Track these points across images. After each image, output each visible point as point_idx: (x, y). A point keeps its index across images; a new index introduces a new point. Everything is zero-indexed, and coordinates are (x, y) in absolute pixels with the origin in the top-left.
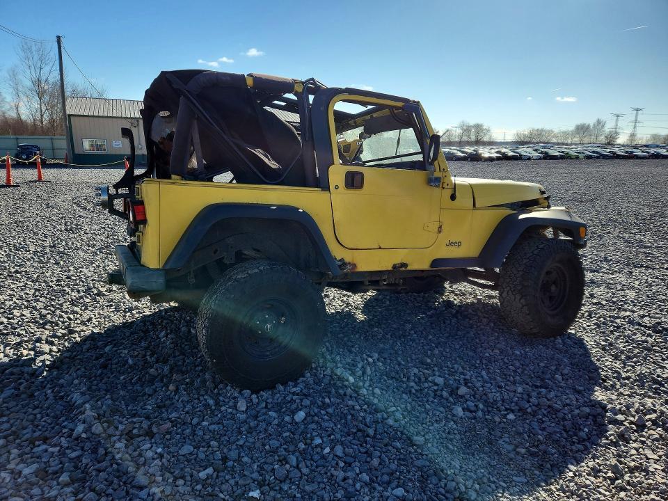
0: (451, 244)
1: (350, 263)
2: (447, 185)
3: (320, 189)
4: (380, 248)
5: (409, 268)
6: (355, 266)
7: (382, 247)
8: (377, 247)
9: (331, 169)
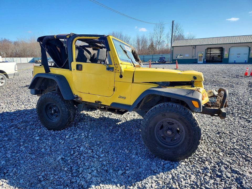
0: (120, 97)
1: (80, 97)
2: (118, 71)
3: (69, 70)
4: (89, 93)
5: (102, 104)
6: (81, 98)
7: (90, 93)
8: (88, 93)
9: (72, 63)
